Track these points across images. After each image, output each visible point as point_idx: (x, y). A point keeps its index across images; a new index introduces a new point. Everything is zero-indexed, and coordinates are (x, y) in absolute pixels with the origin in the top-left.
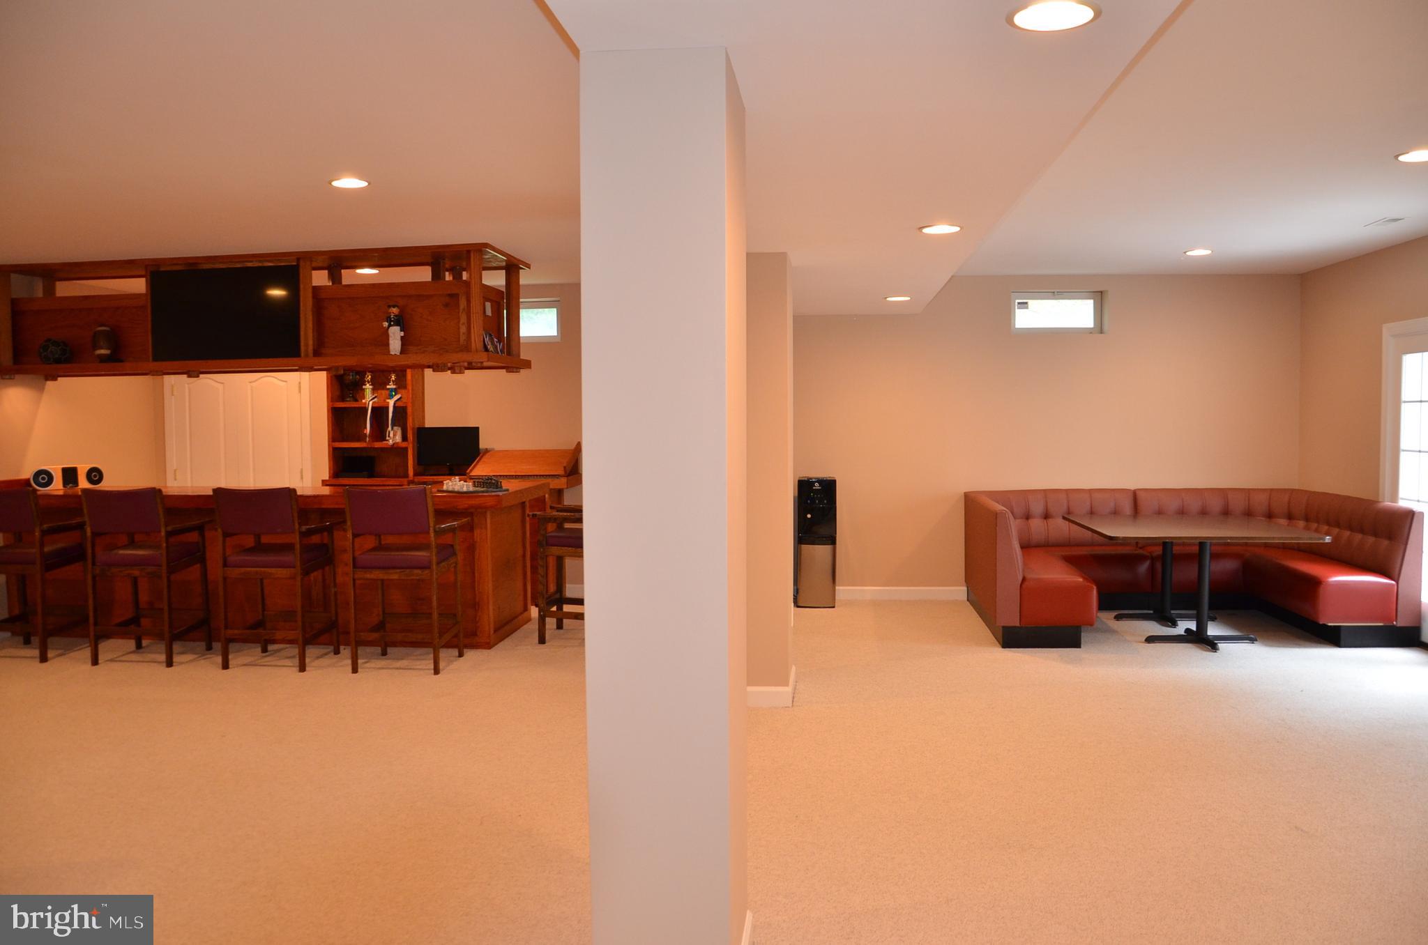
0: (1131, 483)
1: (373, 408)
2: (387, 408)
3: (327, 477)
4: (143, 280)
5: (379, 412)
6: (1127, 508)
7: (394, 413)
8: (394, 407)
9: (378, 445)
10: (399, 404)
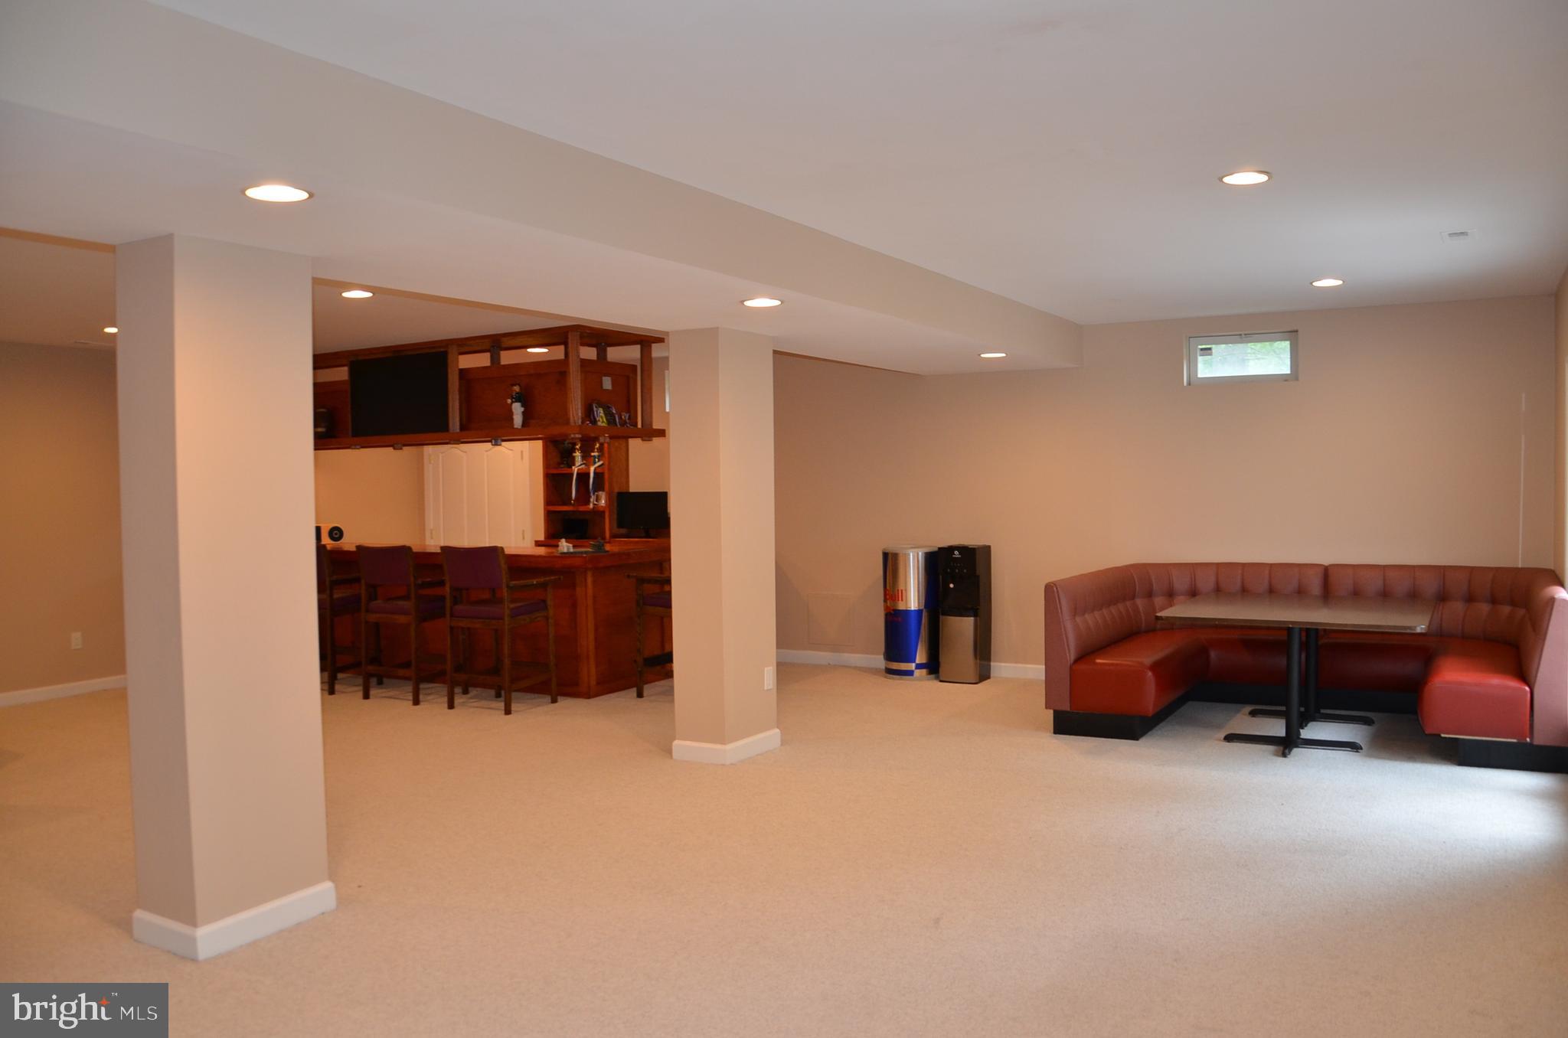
0: (1326, 559)
1: (578, 474)
2: (589, 474)
3: (541, 537)
4: (346, 369)
5: (583, 477)
6: (1316, 588)
7: (594, 478)
8: (595, 473)
9: (582, 508)
10: (599, 471)
